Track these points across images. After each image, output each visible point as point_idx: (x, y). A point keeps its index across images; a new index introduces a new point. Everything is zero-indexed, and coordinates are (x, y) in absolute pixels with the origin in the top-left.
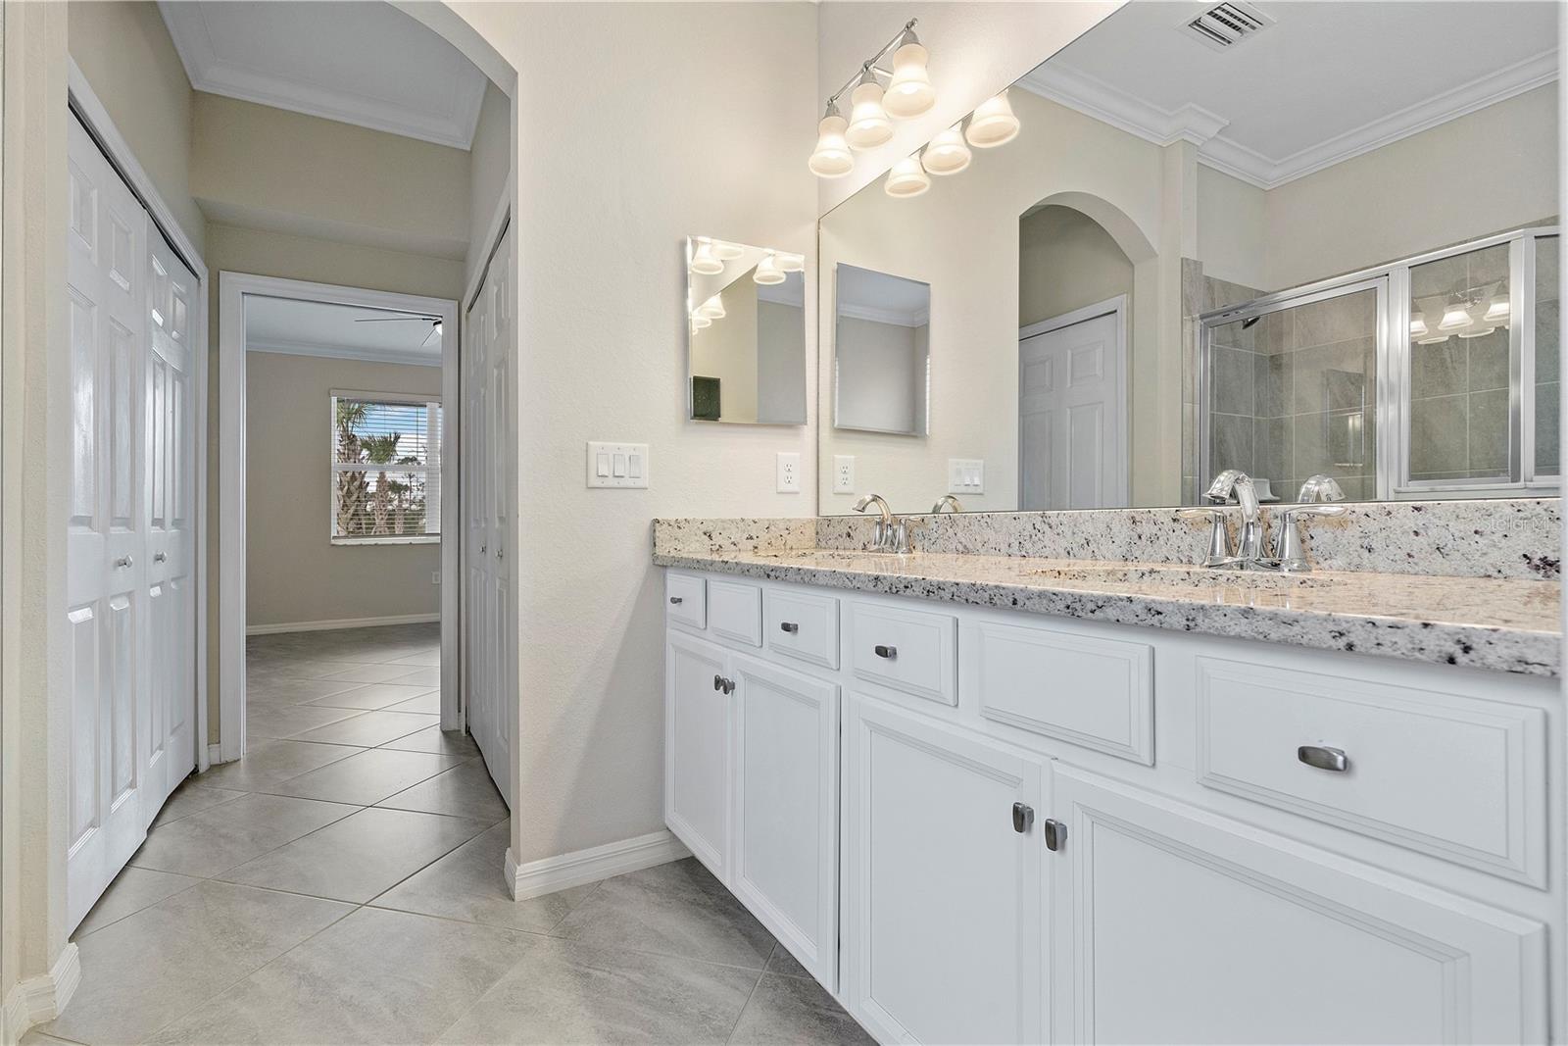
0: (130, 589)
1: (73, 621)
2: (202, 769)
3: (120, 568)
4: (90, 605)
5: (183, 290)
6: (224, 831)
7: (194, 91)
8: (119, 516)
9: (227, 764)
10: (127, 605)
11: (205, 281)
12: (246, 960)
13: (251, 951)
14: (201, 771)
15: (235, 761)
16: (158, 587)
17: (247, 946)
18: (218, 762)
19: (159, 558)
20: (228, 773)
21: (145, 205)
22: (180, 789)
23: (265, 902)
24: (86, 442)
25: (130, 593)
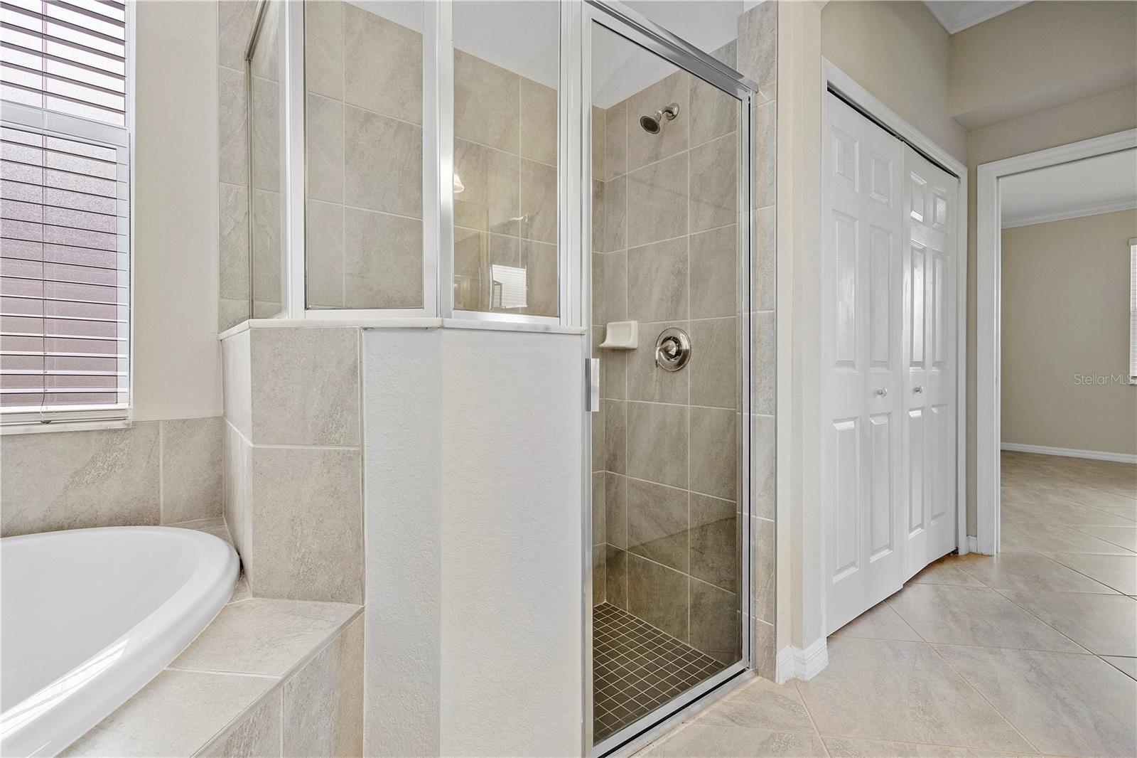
0: (889, 411)
1: (838, 429)
2: (962, 552)
3: (879, 396)
4: (854, 419)
5: (944, 190)
6: (954, 609)
7: (951, 36)
8: (879, 360)
9: (982, 555)
10: (887, 421)
11: (964, 179)
12: (921, 728)
13: (928, 724)
14: (960, 554)
15: (989, 556)
16: (920, 411)
17: (927, 717)
18: (975, 551)
19: (917, 390)
20: (981, 563)
21: (902, 139)
22: (940, 561)
23: (957, 689)
24: (848, 312)
25: (890, 413)
